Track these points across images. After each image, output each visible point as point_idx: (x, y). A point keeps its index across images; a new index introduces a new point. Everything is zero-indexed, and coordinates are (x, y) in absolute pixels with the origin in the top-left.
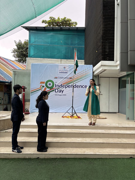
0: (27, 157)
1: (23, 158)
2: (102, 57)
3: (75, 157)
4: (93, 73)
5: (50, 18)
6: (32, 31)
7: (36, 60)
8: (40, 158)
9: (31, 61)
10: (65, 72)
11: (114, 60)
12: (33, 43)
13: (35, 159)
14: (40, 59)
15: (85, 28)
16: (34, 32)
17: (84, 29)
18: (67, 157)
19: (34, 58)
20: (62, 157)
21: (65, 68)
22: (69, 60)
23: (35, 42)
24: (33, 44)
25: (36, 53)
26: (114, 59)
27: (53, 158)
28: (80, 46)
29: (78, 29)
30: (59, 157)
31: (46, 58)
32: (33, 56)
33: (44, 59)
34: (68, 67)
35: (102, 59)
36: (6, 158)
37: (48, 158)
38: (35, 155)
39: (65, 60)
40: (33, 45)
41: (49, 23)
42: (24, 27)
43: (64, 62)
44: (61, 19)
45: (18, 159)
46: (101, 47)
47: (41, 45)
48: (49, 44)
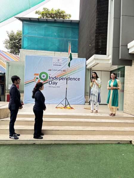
0: (24, 143)
1: (20, 143)
2: (95, 51)
4: (86, 66)
6: (25, 22)
7: (30, 52)
8: (36, 143)
9: (25, 53)
10: (59, 64)
11: (106, 55)
12: (26, 34)
13: (31, 144)
14: (33, 51)
15: (79, 21)
16: (27, 23)
19: (28, 50)
20: (57, 143)
21: (58, 60)
22: (63, 53)
23: (28, 33)
24: (27, 36)
25: (29, 45)
26: (106, 53)
27: (48, 144)
28: (74, 40)
29: (72, 22)
31: (40, 50)
32: (26, 48)
33: (38, 51)
34: (62, 60)
35: (95, 53)
38: (32, 141)
39: (59, 52)
40: (27, 37)
41: (43, 14)
42: (17, 18)
43: (58, 54)
44: (55, 11)
45: (16, 144)
46: (94, 41)
47: (34, 37)
48: (42, 36)
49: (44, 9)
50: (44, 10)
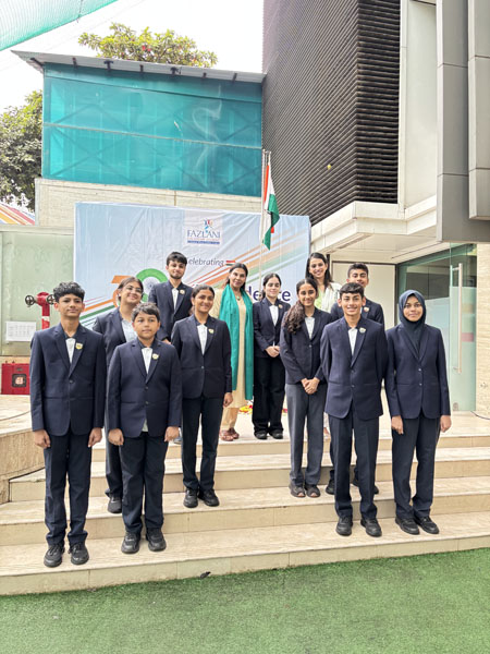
0: (163, 577)
1: (146, 580)
2: (358, 189)
3: (343, 560)
5: (111, 28)
6: (54, 74)
7: (76, 191)
8: (213, 573)
9: (56, 194)
10: (209, 239)
12: (60, 121)
13: (194, 579)
14: (90, 186)
15: (265, 79)
16: (62, 75)
17: (260, 81)
18: (313, 560)
19: (67, 184)
20: (297, 564)
22: (205, 195)
23: (67, 118)
24: (61, 127)
25: (74, 162)
26: (396, 196)
28: (247, 147)
29: (238, 79)
30: (282, 563)
31: (119, 184)
32: (61, 175)
33: (108, 187)
34: (221, 221)
35: (357, 195)
36: (73, 588)
37: (245, 570)
38: (194, 565)
39: (192, 194)
40: (63, 131)
41: (108, 47)
42: (22, 55)
43: (189, 202)
44: (155, 37)
45: (128, 585)
46: (351, 151)
47: (93, 131)
48: (127, 130)
49: (114, 27)
50: (113, 31)
